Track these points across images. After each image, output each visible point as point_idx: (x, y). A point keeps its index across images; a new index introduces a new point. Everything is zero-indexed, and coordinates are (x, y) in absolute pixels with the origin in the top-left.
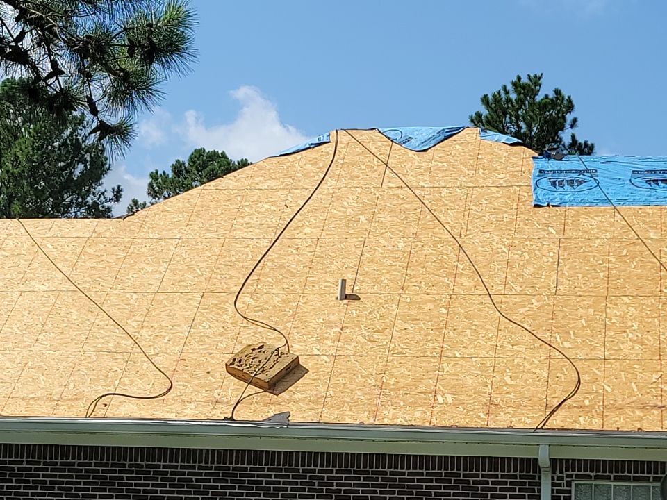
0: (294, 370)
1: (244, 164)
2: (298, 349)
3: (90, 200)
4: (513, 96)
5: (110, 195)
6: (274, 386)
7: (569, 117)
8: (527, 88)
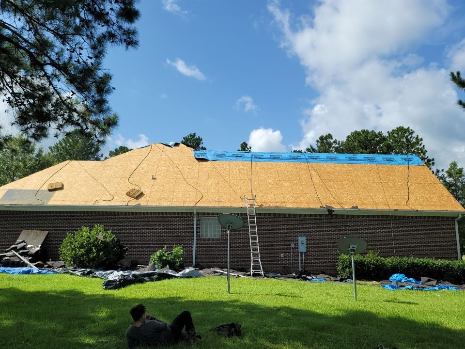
0: (142, 194)
1: (131, 150)
2: (142, 190)
3: (95, 157)
4: (190, 137)
5: (100, 155)
6: (137, 198)
7: (201, 142)
8: (193, 136)
